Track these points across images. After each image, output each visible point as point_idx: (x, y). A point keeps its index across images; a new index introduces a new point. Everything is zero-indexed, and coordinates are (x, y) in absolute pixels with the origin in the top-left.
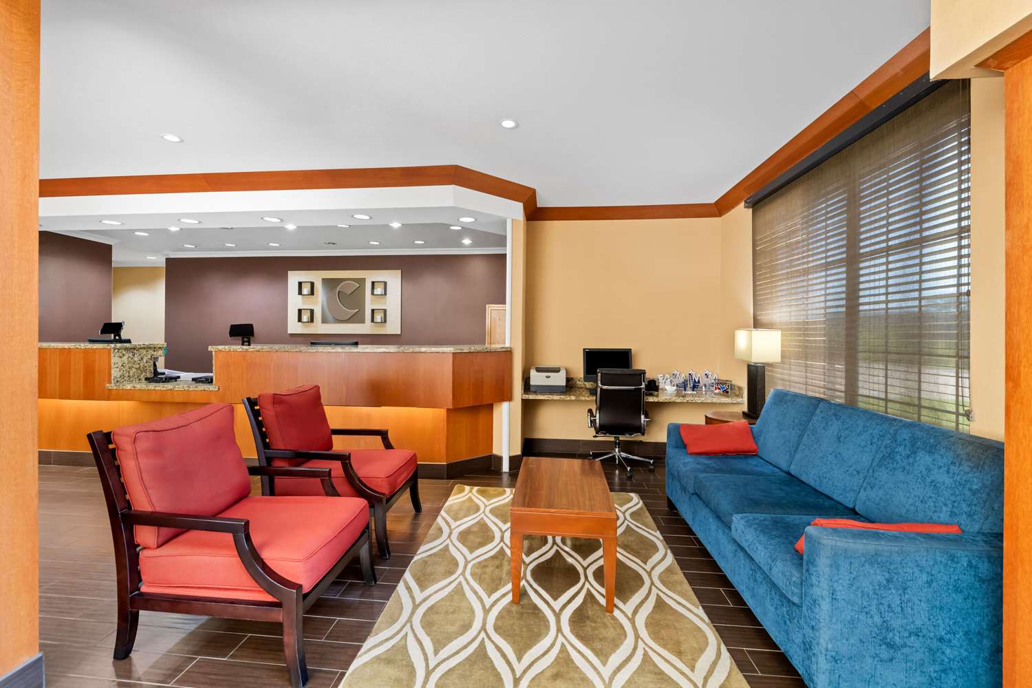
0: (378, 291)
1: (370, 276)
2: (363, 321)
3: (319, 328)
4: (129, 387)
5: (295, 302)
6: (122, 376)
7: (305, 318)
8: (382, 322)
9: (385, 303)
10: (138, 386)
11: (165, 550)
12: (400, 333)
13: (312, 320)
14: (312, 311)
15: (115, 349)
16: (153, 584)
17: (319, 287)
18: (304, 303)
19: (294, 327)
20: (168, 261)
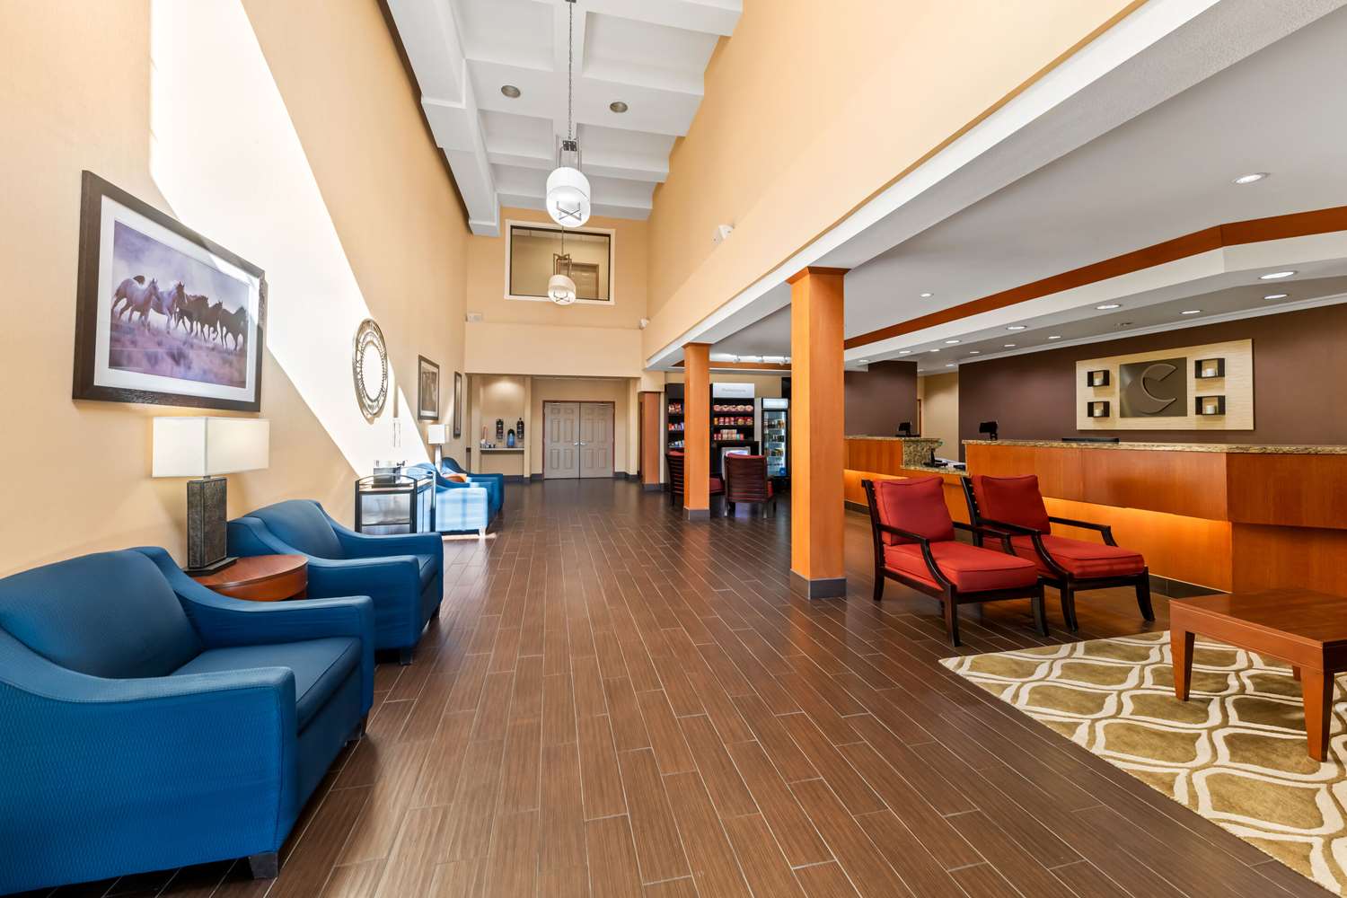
0: (1209, 372)
1: (1192, 354)
2: (1184, 413)
3: (1117, 423)
4: (912, 468)
5: (1084, 394)
6: (910, 461)
7: (1097, 412)
8: (1215, 414)
9: (1222, 388)
10: (918, 468)
11: (894, 548)
12: (1252, 428)
13: (1106, 413)
14: (1106, 405)
15: (905, 441)
16: (889, 565)
17: (1115, 375)
18: (1096, 395)
19: (1084, 422)
20: (960, 366)
